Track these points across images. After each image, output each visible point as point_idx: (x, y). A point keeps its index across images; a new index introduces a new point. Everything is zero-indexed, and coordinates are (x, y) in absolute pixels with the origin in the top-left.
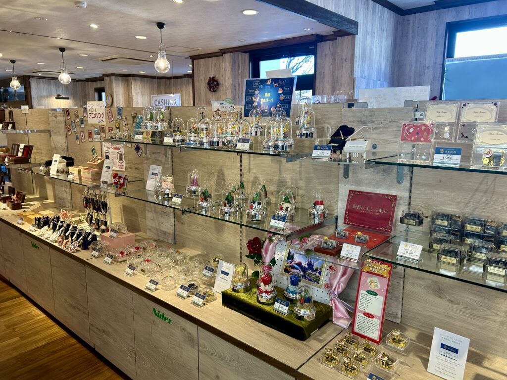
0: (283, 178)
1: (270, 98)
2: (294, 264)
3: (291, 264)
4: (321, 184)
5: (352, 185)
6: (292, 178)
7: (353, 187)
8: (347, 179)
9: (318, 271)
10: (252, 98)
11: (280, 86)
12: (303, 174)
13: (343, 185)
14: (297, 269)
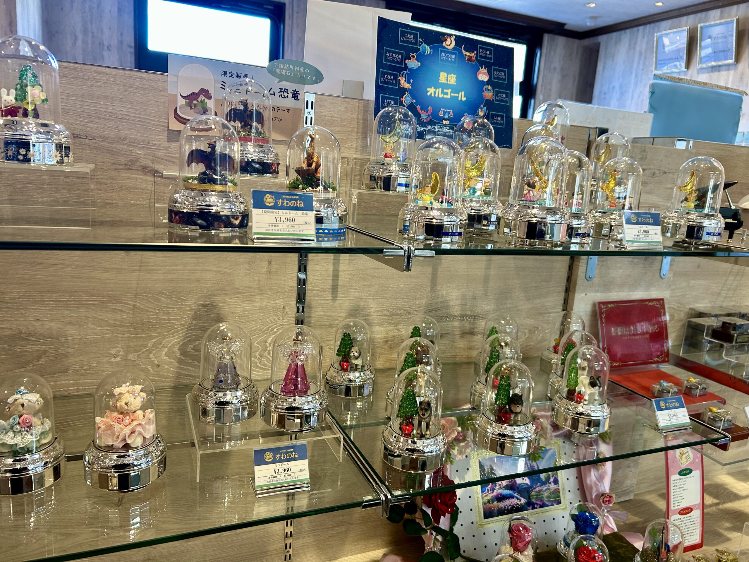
0: (440, 300)
1: (455, 90)
2: (500, 491)
3: (495, 493)
4: (528, 300)
5: (597, 291)
6: (464, 297)
7: (599, 294)
8: (590, 282)
9: (552, 480)
10: (395, 78)
11: (482, 62)
12: (491, 284)
13: (583, 295)
14: (512, 497)
